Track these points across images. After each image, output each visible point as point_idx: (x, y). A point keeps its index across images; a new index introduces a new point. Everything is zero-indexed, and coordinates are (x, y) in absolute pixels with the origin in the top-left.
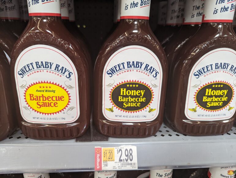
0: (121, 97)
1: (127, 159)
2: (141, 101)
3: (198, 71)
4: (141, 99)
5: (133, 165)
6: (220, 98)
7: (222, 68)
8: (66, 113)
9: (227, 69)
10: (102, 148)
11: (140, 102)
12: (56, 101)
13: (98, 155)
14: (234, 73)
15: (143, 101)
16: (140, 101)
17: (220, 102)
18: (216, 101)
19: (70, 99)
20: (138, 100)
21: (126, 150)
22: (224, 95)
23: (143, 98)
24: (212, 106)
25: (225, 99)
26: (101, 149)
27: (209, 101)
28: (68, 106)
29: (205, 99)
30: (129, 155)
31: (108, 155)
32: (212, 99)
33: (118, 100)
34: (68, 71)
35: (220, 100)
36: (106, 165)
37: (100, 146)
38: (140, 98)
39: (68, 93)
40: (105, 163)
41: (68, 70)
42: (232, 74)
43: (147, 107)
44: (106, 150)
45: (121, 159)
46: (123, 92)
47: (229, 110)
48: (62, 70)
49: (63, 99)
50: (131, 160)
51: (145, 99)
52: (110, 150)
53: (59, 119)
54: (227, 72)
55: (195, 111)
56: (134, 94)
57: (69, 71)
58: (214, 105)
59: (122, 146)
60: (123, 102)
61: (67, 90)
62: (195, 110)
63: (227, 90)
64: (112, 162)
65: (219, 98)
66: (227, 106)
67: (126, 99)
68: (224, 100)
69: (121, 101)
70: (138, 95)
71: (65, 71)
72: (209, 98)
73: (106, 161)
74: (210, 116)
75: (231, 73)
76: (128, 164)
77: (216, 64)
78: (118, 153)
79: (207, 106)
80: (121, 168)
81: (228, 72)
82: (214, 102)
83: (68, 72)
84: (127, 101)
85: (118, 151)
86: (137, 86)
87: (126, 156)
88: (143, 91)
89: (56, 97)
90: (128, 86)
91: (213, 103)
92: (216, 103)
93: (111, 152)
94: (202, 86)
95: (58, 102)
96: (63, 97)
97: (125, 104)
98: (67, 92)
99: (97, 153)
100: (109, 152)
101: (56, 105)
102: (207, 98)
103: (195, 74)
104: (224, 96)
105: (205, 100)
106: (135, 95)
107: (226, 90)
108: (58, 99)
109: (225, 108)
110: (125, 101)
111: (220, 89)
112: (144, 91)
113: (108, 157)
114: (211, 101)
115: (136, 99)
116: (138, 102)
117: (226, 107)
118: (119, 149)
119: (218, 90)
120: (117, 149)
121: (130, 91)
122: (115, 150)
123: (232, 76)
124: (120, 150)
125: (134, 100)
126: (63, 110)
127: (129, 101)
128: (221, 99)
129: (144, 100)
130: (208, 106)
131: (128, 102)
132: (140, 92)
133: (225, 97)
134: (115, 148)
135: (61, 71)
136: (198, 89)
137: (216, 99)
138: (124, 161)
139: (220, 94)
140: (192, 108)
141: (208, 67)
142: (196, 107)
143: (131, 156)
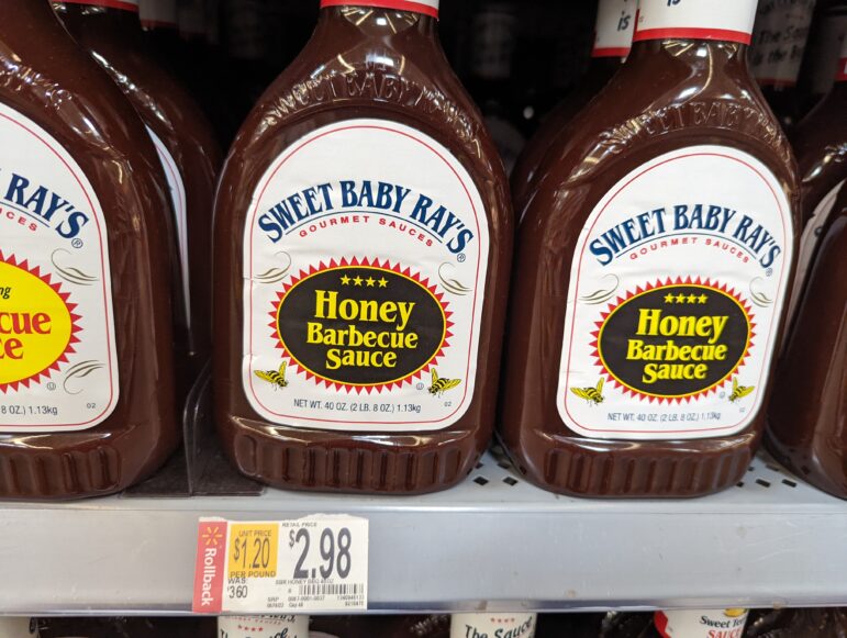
0: (315, 327)
1: (326, 568)
2: (401, 345)
3: (609, 235)
4: (398, 337)
5: (350, 593)
6: (697, 348)
7: (704, 224)
8: (59, 386)
9: (722, 230)
10: (230, 523)
11: (396, 350)
12: (13, 335)
13: (211, 552)
14: (752, 251)
15: (410, 346)
16: (394, 345)
17: (697, 363)
18: (678, 362)
19: (75, 329)
20: (387, 340)
21: (327, 532)
22: (712, 336)
23: (406, 332)
24: (664, 380)
25: (715, 352)
26: (223, 527)
27: (651, 358)
28: (68, 355)
29: (634, 349)
30: (337, 553)
31: (252, 550)
32: (664, 352)
33: (307, 339)
34: (67, 206)
35: (695, 358)
36: (241, 593)
37: (221, 516)
38: (394, 335)
39: (68, 301)
40: (236, 585)
41: (65, 203)
42: (745, 254)
43: (423, 373)
44: (244, 533)
45: (303, 568)
46: (326, 305)
47: (733, 398)
48: (40, 203)
49: (44, 327)
50: (343, 574)
51: (416, 337)
52: (259, 533)
53: (28, 410)
54: (722, 242)
55: (598, 399)
56: (369, 316)
57: (72, 208)
58: (673, 377)
59: (310, 516)
60: (324, 348)
61: (62, 290)
62: (595, 396)
63: (725, 318)
64: (266, 579)
65: (693, 347)
66: (727, 383)
67: (337, 334)
68: (711, 358)
69: (319, 341)
70: (385, 318)
71: (54, 207)
72: (652, 347)
73: (243, 574)
74: (658, 418)
75: (739, 249)
76: (332, 590)
77: (677, 208)
78: (291, 545)
79: (644, 380)
80: (301, 605)
81: (727, 242)
82: (670, 363)
83: (68, 210)
84: (341, 343)
85: (294, 536)
86: (383, 283)
87: (325, 557)
88: (407, 307)
89: (15, 316)
90: (345, 280)
91: (667, 366)
92: (681, 366)
93: (264, 541)
94: (624, 297)
95: (22, 337)
96: (47, 319)
97: (335, 353)
98: (65, 296)
99: (208, 543)
100: (258, 540)
101: (16, 352)
102: (642, 348)
103: (597, 246)
104: (711, 341)
105: (636, 352)
106: (374, 318)
107: (722, 315)
108: (22, 326)
109: (719, 389)
110: (333, 342)
111: (697, 311)
112: (412, 305)
113: (250, 561)
114: (659, 358)
115: (377, 335)
116: (385, 351)
117: (722, 385)
118: (296, 530)
119: (688, 316)
120: (290, 529)
121: (353, 303)
122: (283, 531)
123: (746, 259)
124: (303, 532)
125: (371, 342)
126: (46, 373)
127: (352, 343)
128: (700, 353)
129: (412, 343)
130: (649, 378)
131: (346, 346)
132: (394, 308)
133: (717, 344)
134: (281, 523)
135: (33, 205)
136: (607, 310)
137: (680, 353)
138: (314, 576)
139: (695, 333)
140: (587, 386)
141: (645, 218)
142: (600, 383)
143: (344, 558)
